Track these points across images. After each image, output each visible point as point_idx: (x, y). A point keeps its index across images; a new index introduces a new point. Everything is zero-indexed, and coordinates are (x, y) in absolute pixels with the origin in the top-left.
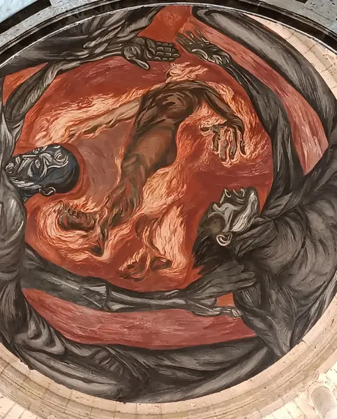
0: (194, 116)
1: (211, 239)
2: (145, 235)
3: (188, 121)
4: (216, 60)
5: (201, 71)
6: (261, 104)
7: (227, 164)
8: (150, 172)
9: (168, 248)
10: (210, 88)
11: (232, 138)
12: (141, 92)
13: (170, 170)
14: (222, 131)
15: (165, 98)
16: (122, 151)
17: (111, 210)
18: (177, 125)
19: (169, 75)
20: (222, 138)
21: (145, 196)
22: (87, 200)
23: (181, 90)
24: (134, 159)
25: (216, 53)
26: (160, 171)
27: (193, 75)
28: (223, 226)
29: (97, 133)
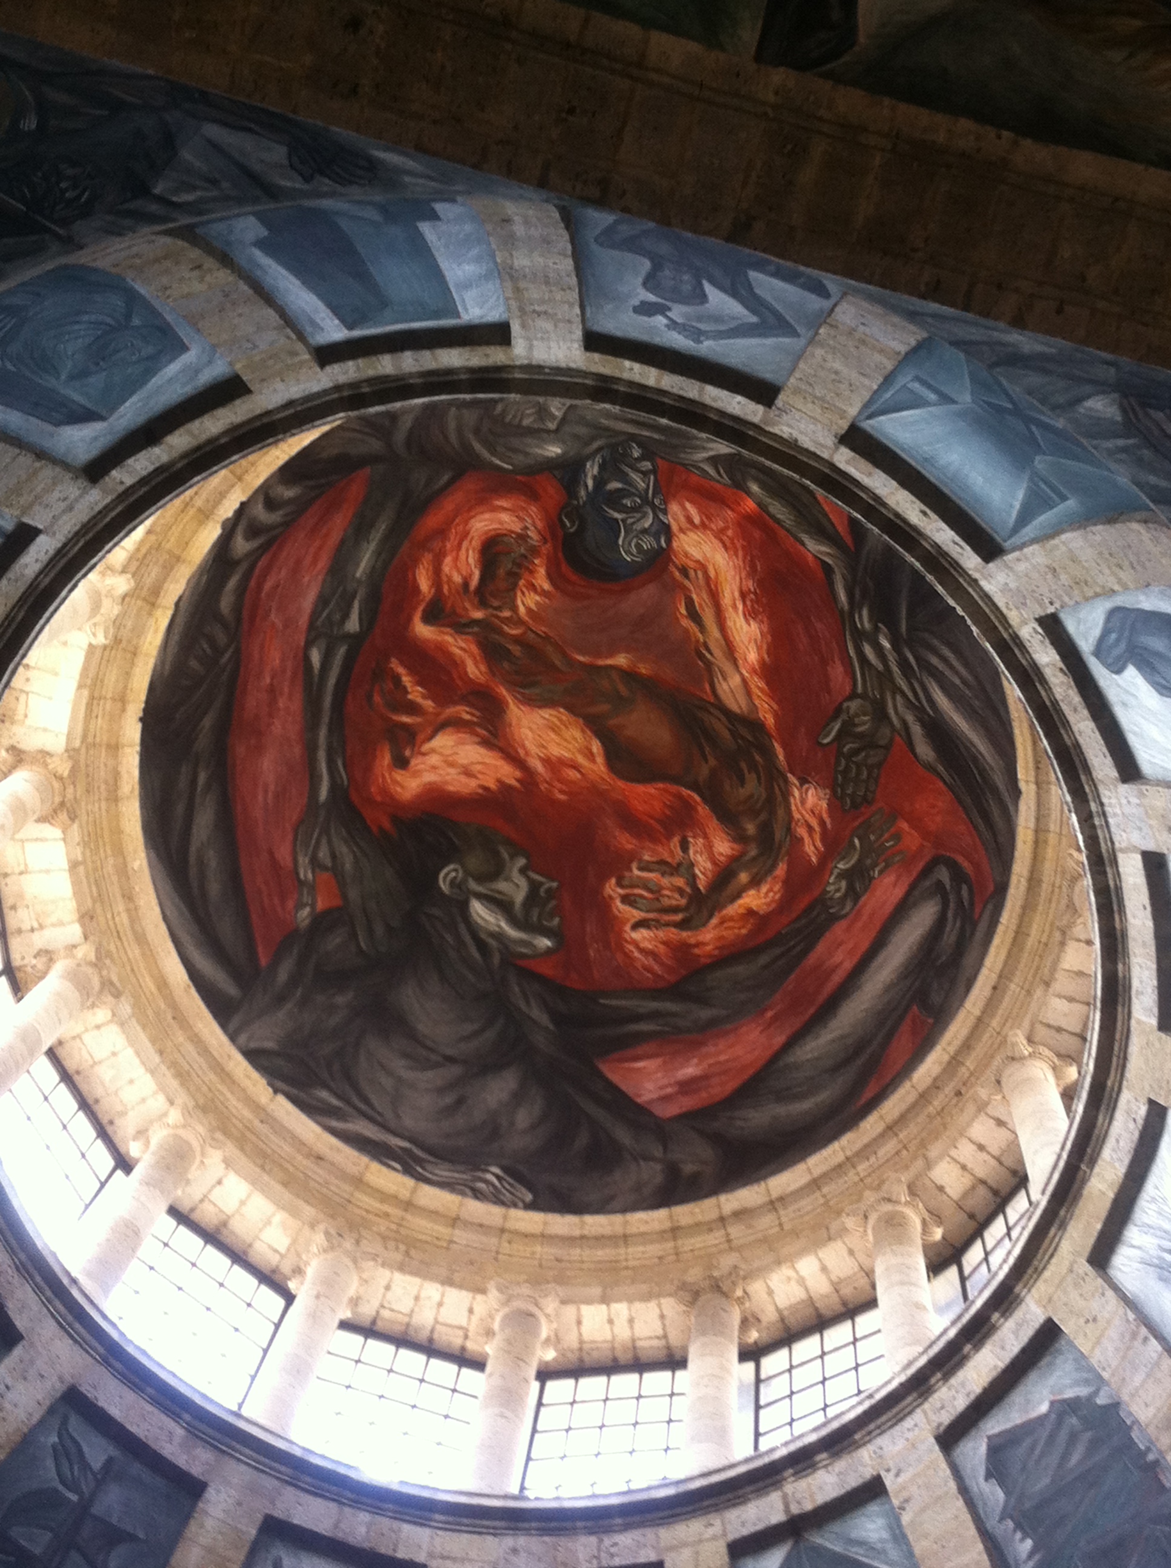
0: (713, 825)
1: (450, 854)
2: (464, 712)
3: (703, 810)
4: (835, 887)
5: (811, 848)
6: (741, 970)
7: (612, 889)
8: (596, 726)
9: (434, 760)
10: (774, 866)
11: (666, 902)
12: (770, 721)
13: (598, 767)
14: (680, 882)
15: (753, 767)
16: (644, 669)
17: (517, 640)
18: (695, 787)
19: (803, 781)
20: (665, 881)
21: (546, 713)
22: (544, 593)
23: (770, 801)
24: (623, 690)
25: (851, 888)
26: (596, 746)
27: (802, 832)
28: (480, 879)
29: (686, 623)
